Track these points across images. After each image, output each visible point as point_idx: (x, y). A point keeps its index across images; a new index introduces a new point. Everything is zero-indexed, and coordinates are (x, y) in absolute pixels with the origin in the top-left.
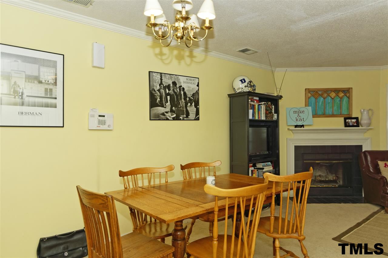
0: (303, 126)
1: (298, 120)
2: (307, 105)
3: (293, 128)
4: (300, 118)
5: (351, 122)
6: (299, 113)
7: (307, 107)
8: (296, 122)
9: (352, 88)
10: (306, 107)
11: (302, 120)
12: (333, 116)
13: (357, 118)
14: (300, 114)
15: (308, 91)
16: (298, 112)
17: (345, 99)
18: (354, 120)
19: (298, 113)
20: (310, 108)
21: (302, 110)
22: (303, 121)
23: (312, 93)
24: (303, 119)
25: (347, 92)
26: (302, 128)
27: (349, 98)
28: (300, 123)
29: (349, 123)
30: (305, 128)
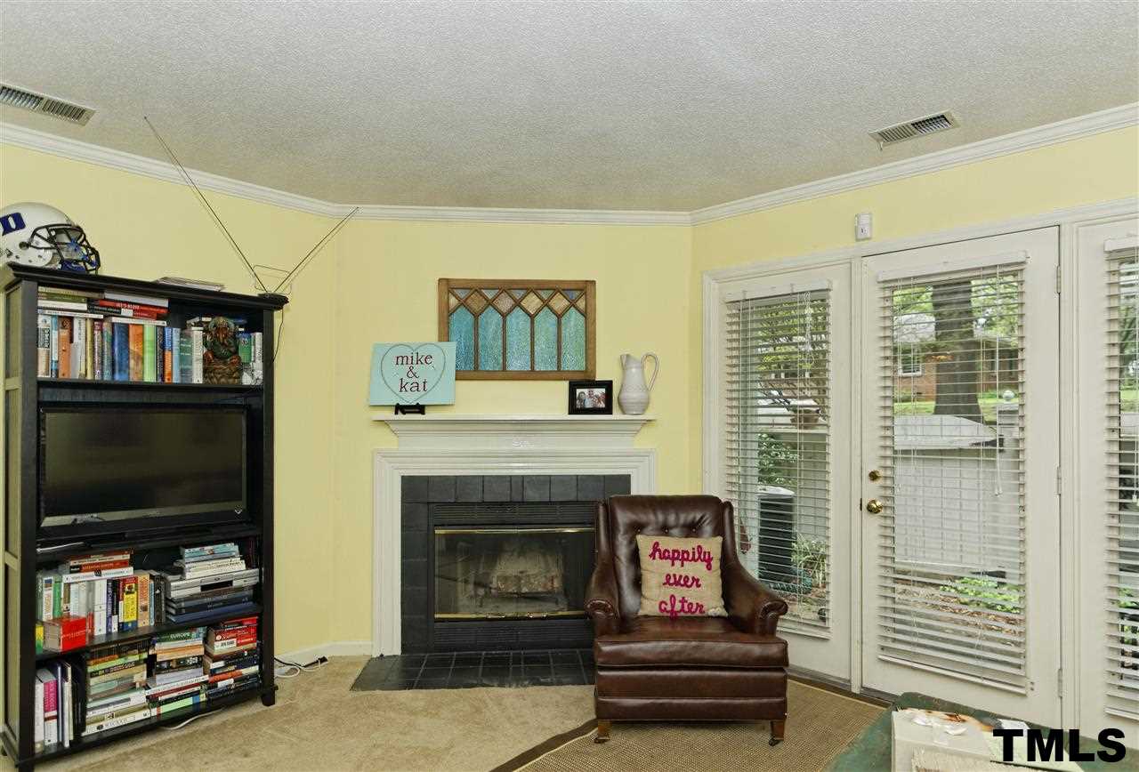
0: (420, 409)
1: (408, 387)
2: (445, 335)
3: (389, 415)
4: (414, 379)
5: (590, 395)
6: (415, 362)
7: (444, 345)
8: (401, 394)
9: (593, 283)
10: (441, 343)
11: (421, 388)
12: (532, 375)
13: (608, 385)
14: (416, 368)
15: (447, 286)
16: (411, 360)
17: (574, 321)
18: (600, 392)
19: (410, 362)
20: (451, 348)
21: (423, 352)
22: (422, 392)
23: (462, 294)
24: (424, 383)
25: (580, 293)
26: (418, 417)
27: (584, 314)
28: (410, 399)
29: (583, 401)
30: (430, 415)
